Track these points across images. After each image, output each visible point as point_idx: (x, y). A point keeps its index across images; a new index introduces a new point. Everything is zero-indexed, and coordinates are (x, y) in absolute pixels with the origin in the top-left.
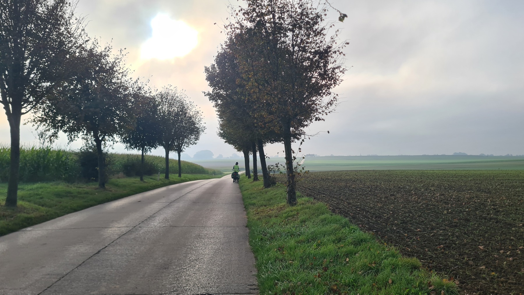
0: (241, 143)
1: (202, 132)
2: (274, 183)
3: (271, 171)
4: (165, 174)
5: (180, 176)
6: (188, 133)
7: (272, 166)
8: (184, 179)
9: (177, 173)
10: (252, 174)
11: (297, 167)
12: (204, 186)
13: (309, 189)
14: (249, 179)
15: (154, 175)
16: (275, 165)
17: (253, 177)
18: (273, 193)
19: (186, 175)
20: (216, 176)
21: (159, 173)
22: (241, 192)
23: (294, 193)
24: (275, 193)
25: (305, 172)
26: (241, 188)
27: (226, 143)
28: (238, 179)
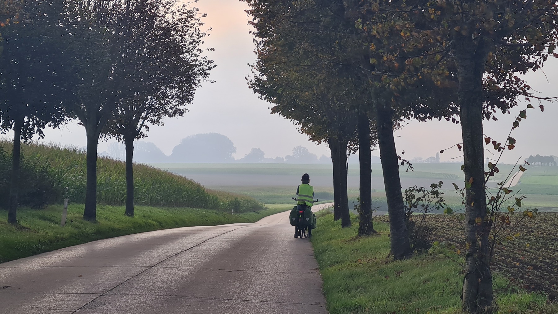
0: (323, 117)
1: (201, 77)
2: (424, 245)
3: (415, 207)
4: (84, 206)
5: (130, 211)
6: (158, 79)
7: (419, 191)
8: (141, 221)
9: (120, 204)
10: (354, 213)
11: (498, 197)
12: (205, 247)
13: (535, 267)
14: (347, 229)
15: (50, 206)
16: (431, 189)
17: (358, 224)
18: (420, 275)
19: (147, 209)
20: (241, 215)
21: (66, 201)
22: (320, 268)
23: (488, 280)
24: (426, 276)
25: (525, 214)
26: (318, 255)
27: (277, 114)
28: (311, 227)
